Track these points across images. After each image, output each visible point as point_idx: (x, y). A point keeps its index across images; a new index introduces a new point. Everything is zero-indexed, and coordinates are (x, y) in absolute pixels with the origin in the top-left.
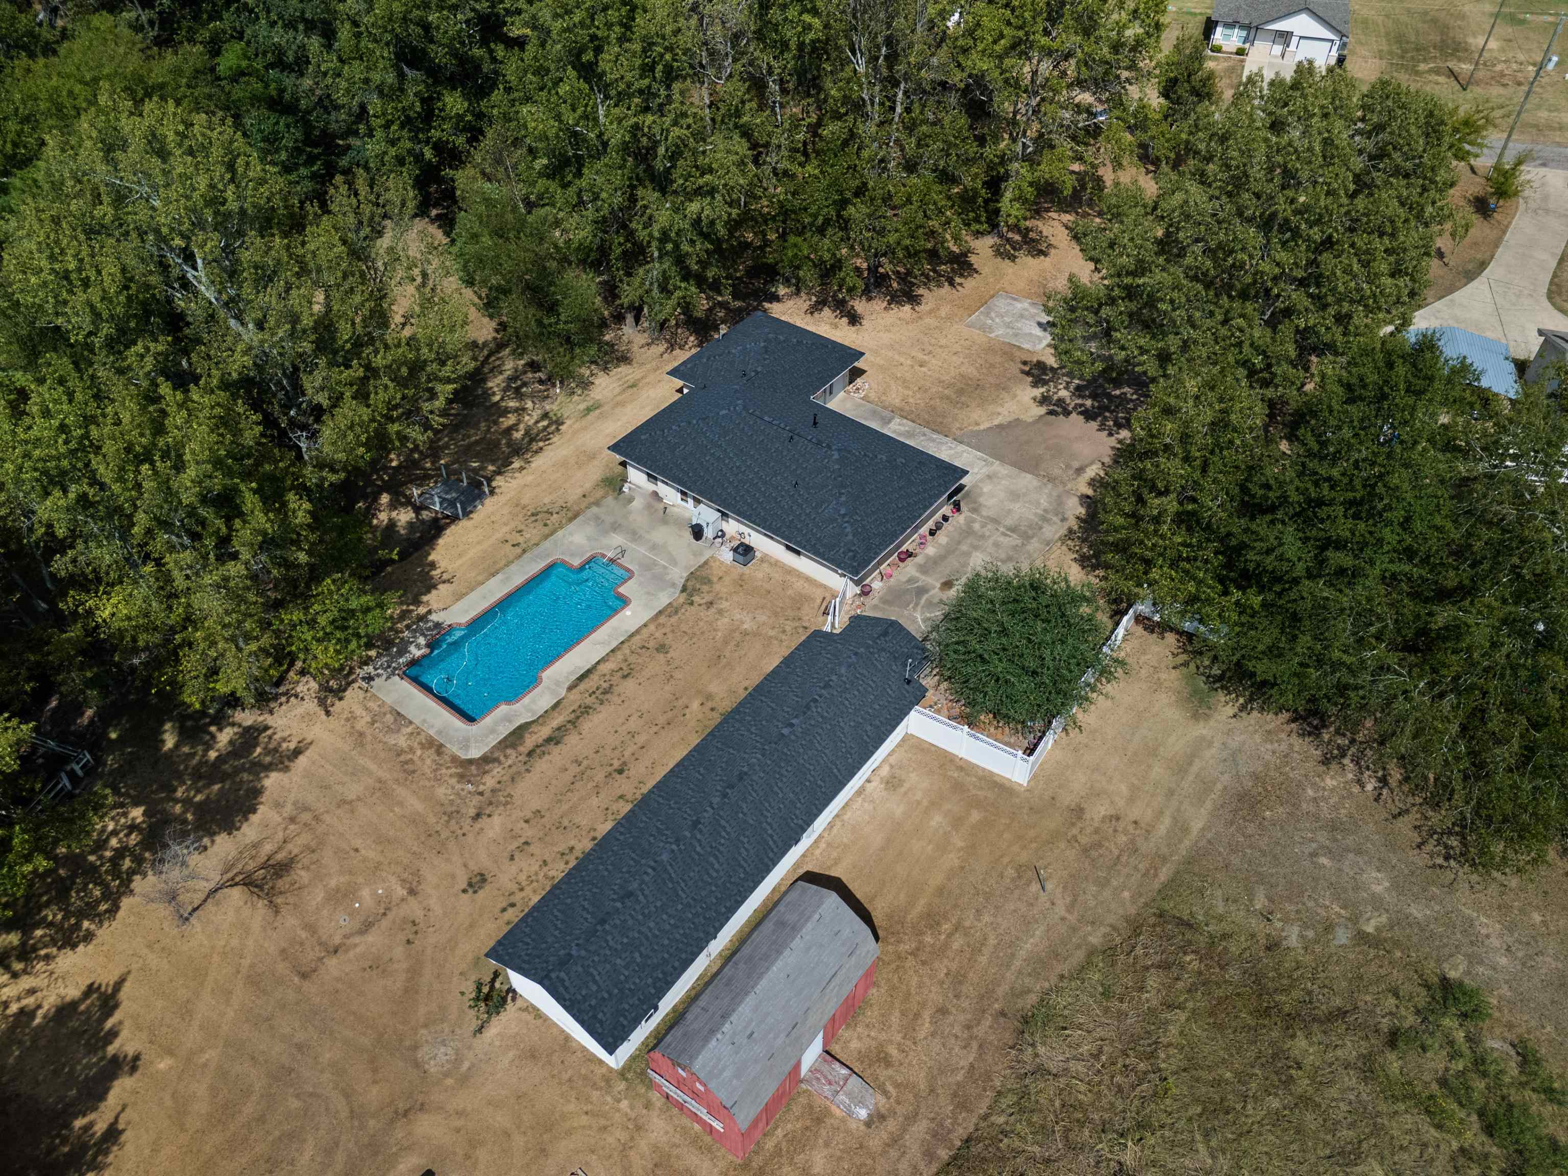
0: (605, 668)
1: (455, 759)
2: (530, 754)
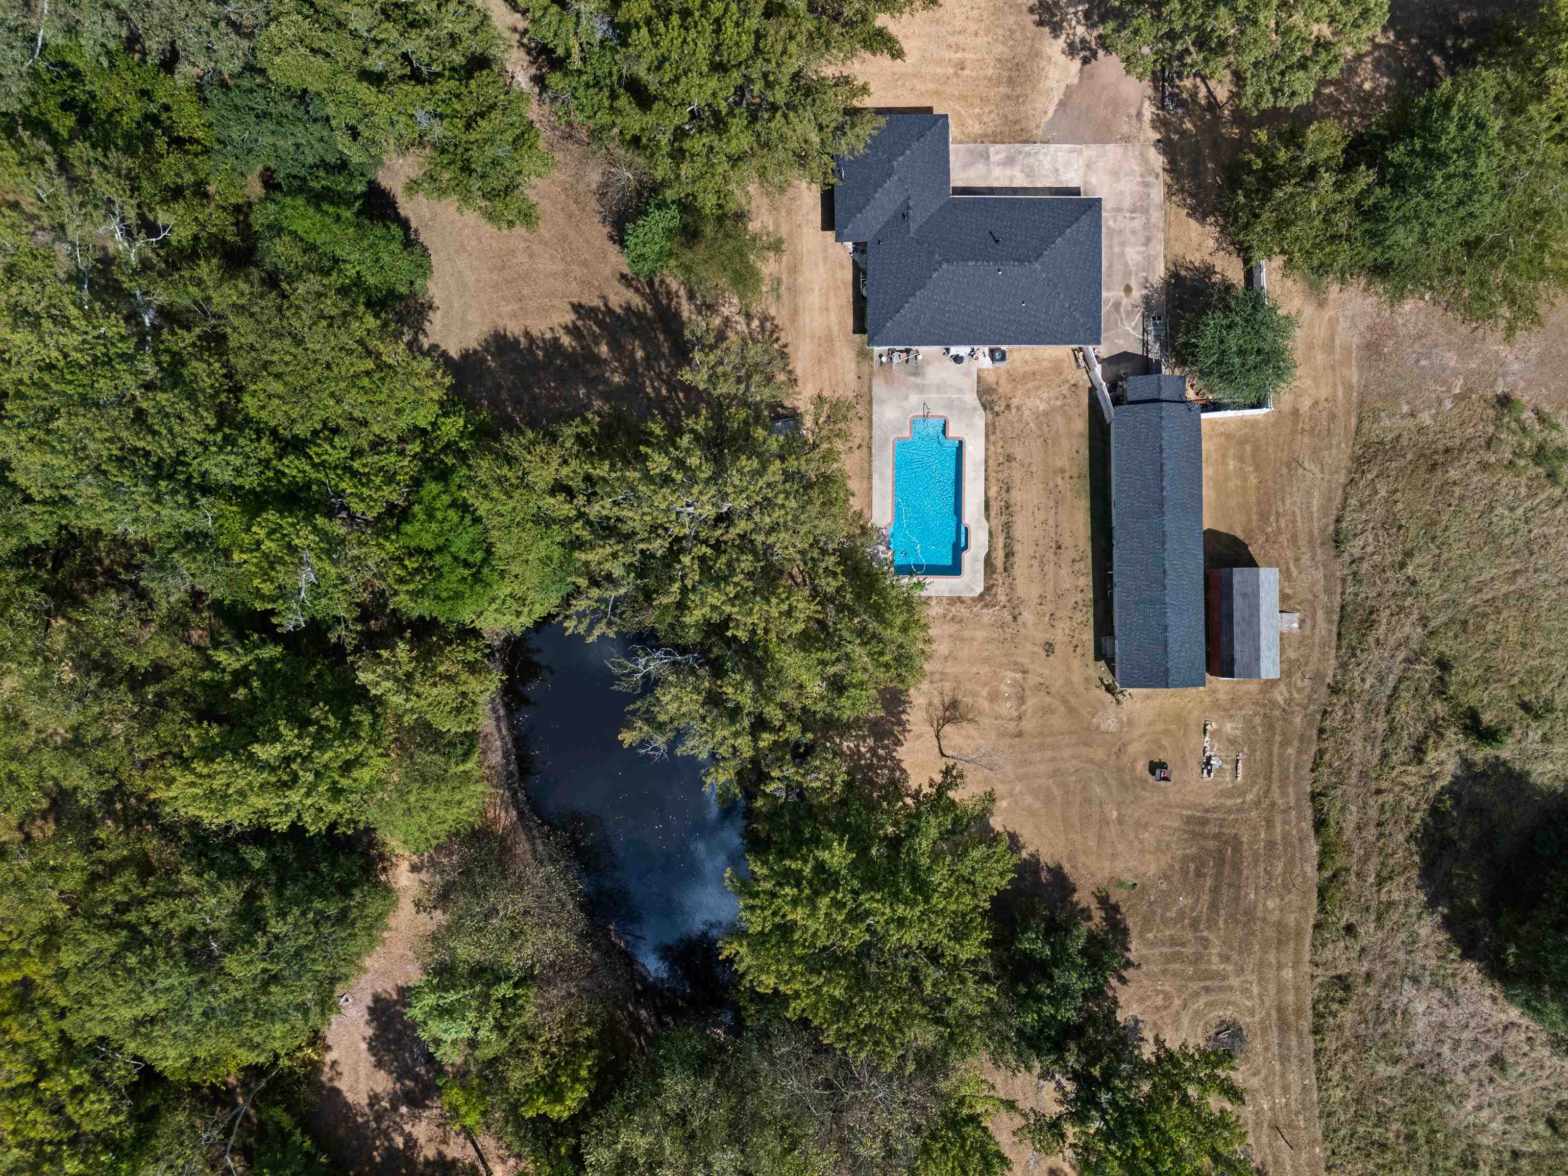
0: (993, 492)
1: (973, 599)
2: (1005, 570)
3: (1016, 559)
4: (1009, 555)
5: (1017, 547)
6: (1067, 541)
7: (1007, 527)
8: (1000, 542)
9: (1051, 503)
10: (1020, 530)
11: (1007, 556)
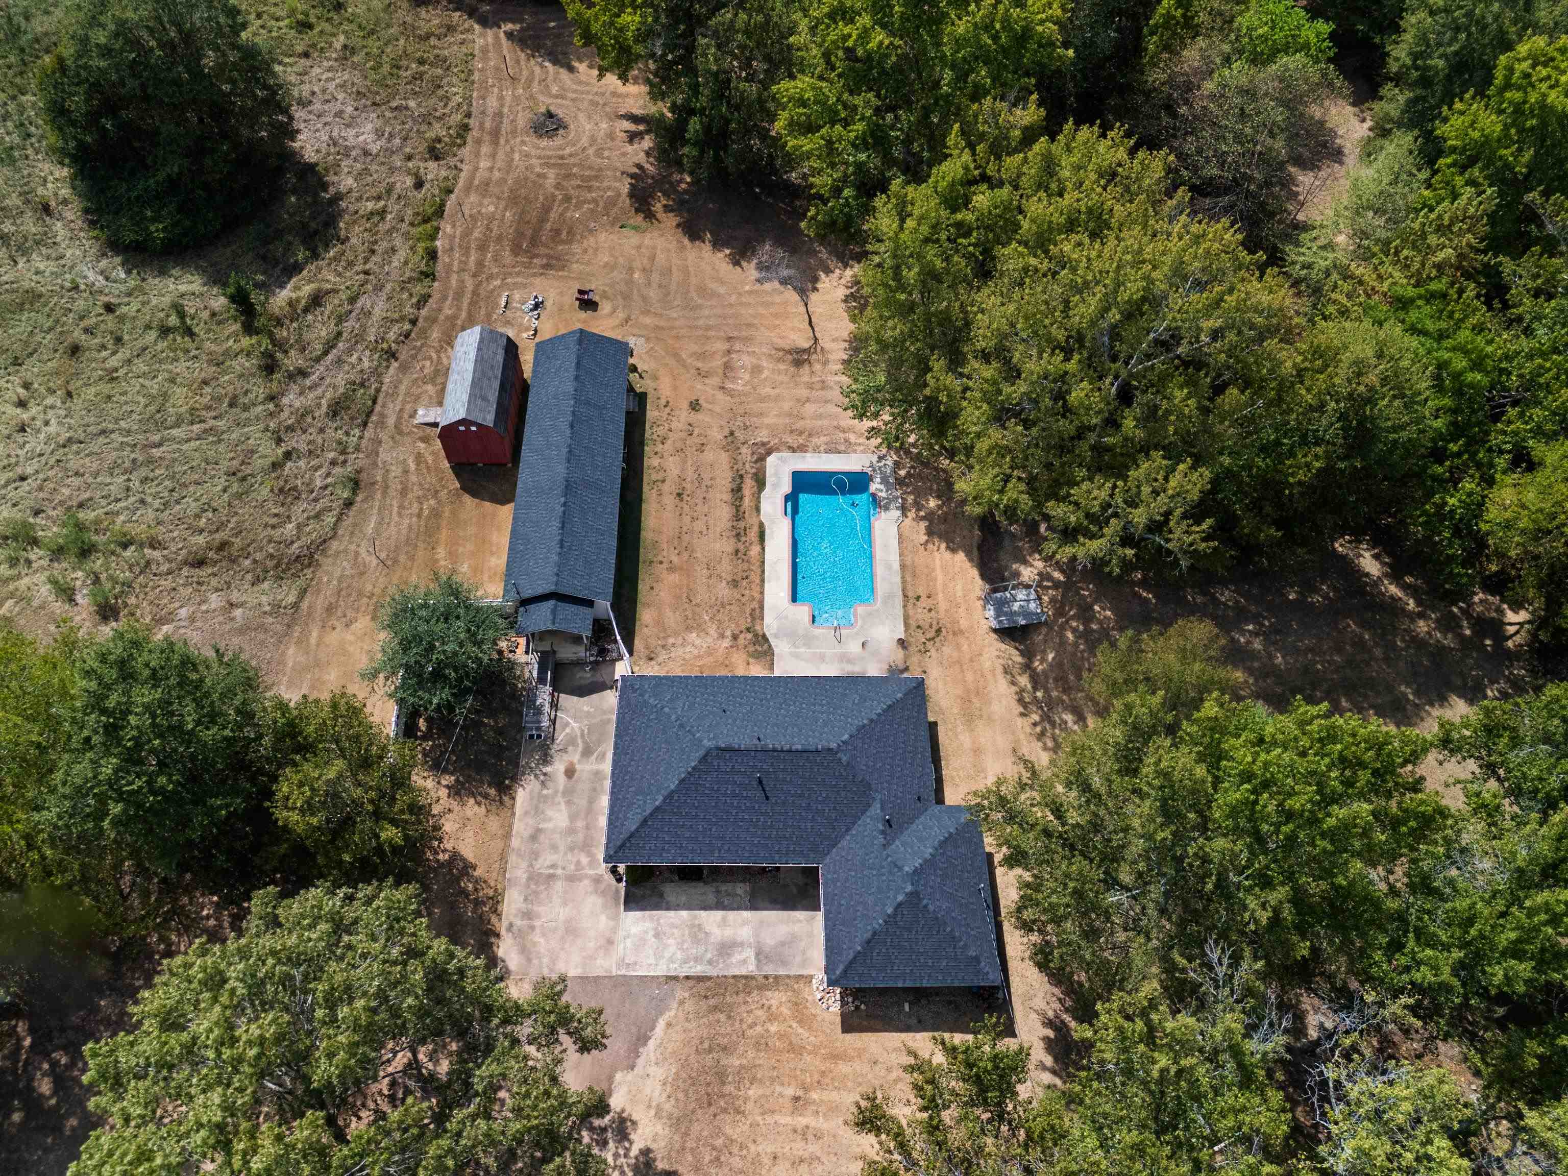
1: (778, 450)
3: (729, 486)
4: (737, 491)
5: (727, 497)
6: (669, 500)
7: (738, 516)
8: (747, 502)
9: (686, 538)
10: (724, 513)
11: (739, 489)
